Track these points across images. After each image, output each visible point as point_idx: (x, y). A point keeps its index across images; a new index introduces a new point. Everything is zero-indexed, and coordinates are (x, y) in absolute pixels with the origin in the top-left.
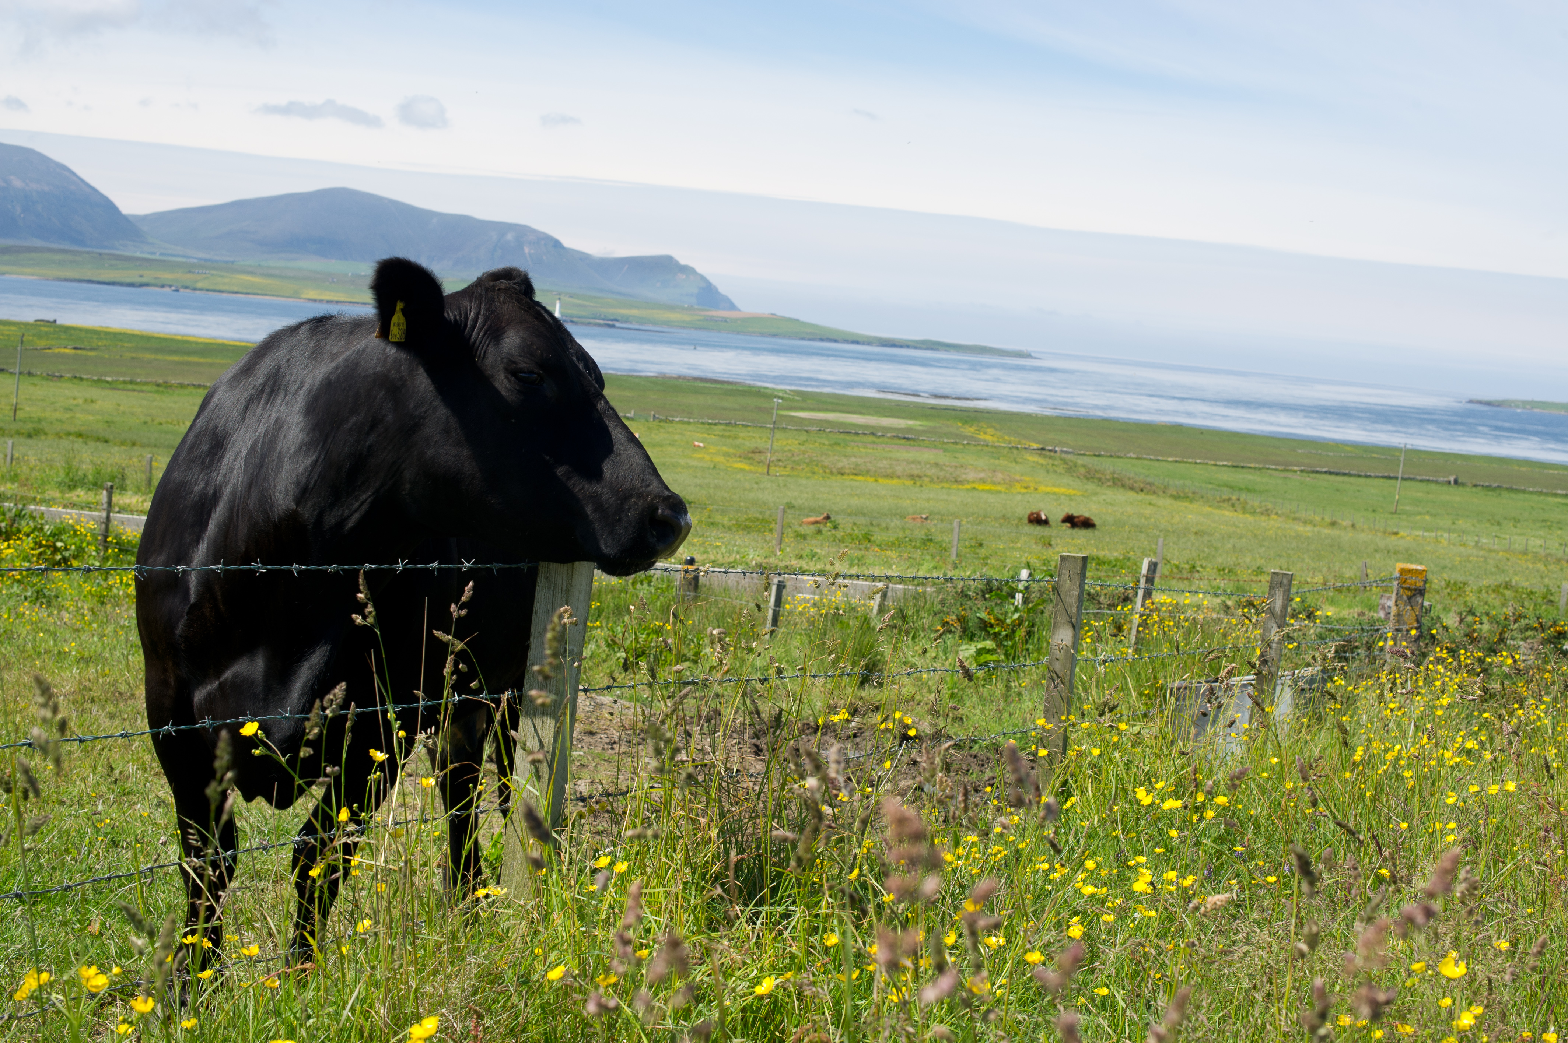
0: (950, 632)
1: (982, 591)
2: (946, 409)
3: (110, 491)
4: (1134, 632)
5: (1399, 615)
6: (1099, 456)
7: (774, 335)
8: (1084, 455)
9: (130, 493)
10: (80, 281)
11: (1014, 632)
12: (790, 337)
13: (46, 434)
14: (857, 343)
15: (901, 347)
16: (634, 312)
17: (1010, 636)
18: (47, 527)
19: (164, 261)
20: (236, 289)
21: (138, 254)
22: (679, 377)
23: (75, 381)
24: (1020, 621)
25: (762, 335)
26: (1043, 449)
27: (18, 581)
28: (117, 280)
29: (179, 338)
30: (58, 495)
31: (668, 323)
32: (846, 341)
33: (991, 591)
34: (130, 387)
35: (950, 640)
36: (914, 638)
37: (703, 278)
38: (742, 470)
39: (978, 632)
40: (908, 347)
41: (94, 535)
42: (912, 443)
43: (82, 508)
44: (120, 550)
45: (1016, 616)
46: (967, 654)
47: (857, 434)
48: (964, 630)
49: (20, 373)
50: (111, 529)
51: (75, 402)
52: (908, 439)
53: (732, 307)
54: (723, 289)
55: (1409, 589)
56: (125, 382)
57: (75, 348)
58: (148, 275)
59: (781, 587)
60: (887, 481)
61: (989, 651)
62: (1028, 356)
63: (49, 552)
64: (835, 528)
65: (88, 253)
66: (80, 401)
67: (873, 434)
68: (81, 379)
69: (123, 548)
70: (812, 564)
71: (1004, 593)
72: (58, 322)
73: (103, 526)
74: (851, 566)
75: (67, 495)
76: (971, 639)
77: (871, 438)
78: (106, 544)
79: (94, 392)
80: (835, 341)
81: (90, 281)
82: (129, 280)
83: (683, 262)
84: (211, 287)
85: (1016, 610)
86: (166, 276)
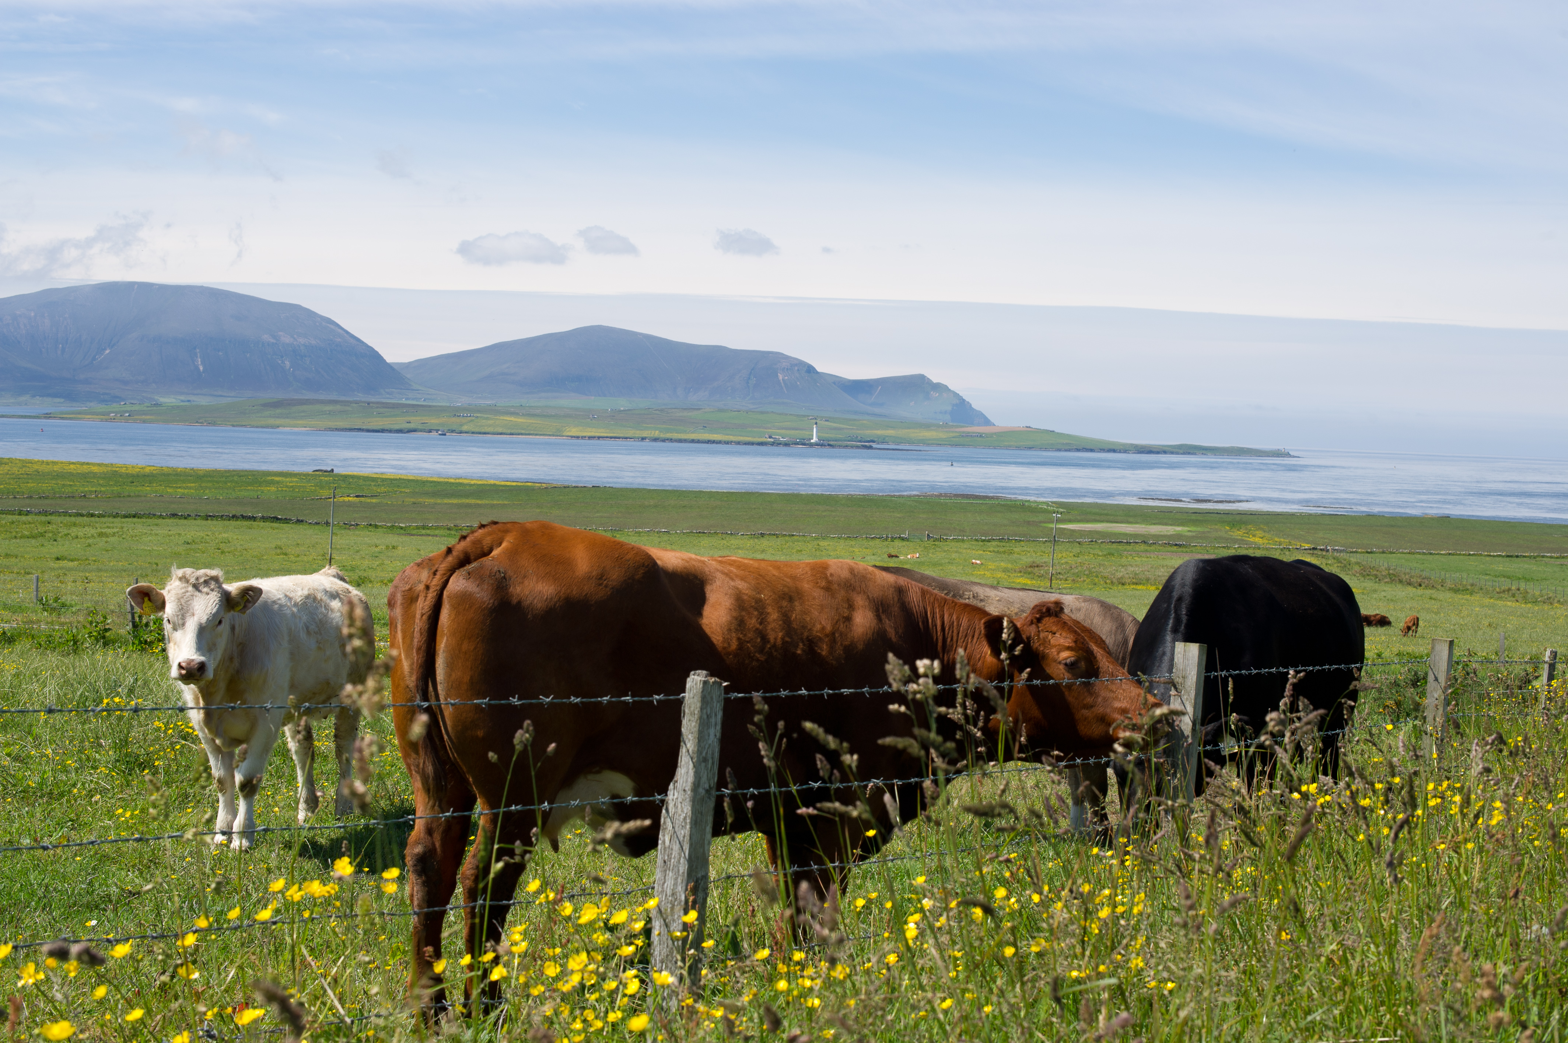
2: (1212, 512)
6: (1371, 552)
7: (1033, 448)
8: (1360, 552)
10: (351, 430)
12: (1048, 449)
14: (1114, 451)
15: (1161, 452)
16: (892, 432)
19: (428, 406)
20: (500, 430)
21: (404, 401)
23: (370, 528)
25: (1021, 448)
26: (1317, 549)
28: (386, 427)
31: (926, 442)
32: (1105, 450)
34: (424, 532)
37: (956, 395)
40: (1165, 452)
42: (1183, 549)
47: (1128, 543)
51: (377, 550)
52: (1183, 546)
53: (987, 422)
57: (357, 496)
58: (416, 421)
65: (356, 402)
66: (383, 548)
67: (1147, 542)
72: (336, 471)
77: (1143, 547)
79: (392, 539)
80: (1092, 450)
81: (360, 430)
82: (397, 427)
83: (935, 379)
84: (477, 430)
86: (433, 421)
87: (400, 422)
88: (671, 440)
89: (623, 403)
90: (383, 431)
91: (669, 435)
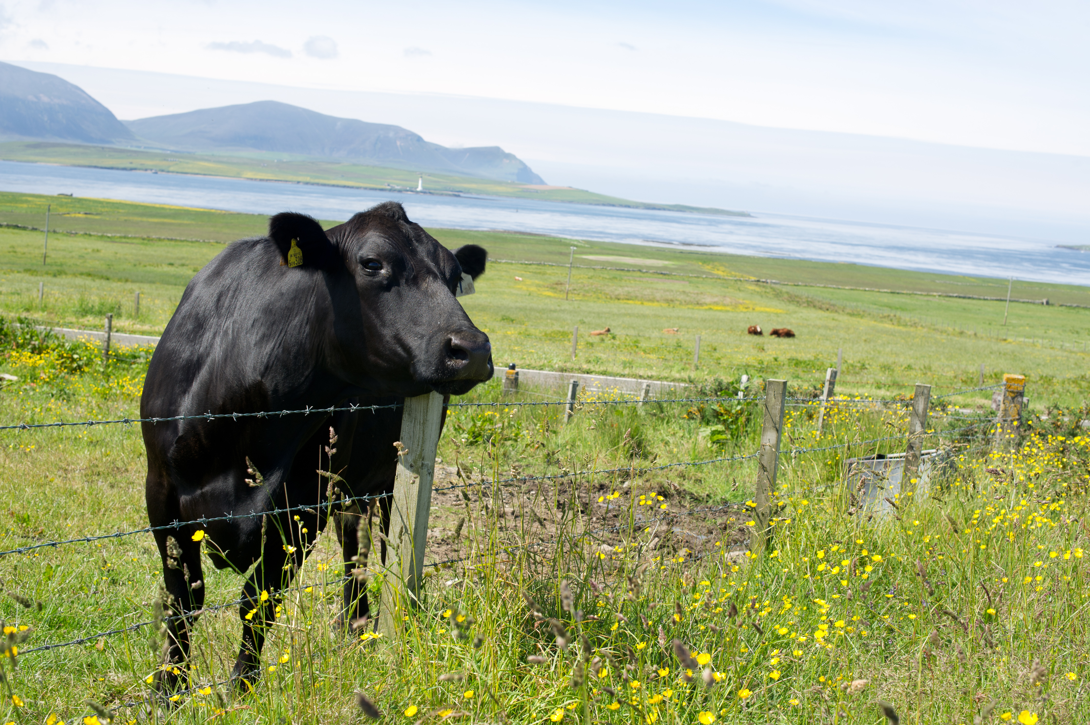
0: (693, 419)
1: (715, 390)
2: (691, 253)
3: (110, 318)
4: (821, 420)
5: (1005, 410)
6: (797, 285)
7: (571, 202)
8: (787, 285)
9: (123, 318)
10: (89, 167)
11: (737, 419)
12: (582, 203)
13: (66, 274)
14: (629, 207)
15: (659, 209)
16: (473, 186)
17: (735, 422)
18: (67, 344)
19: (147, 153)
20: (197, 171)
21: (129, 148)
22: (505, 232)
23: (86, 236)
24: (741, 412)
25: (563, 201)
26: (758, 281)
27: (48, 383)
28: (114, 166)
29: (157, 206)
30: (74, 320)
31: (497, 194)
32: (621, 206)
33: (721, 390)
34: (124, 240)
35: (693, 424)
36: (668, 422)
37: (521, 162)
38: (549, 297)
39: (712, 419)
40: (664, 209)
41: (99, 350)
42: (667, 277)
43: (91, 330)
44: (117, 360)
45: (739, 408)
46: (704, 434)
47: (628, 271)
48: (703, 417)
49: (48, 231)
50: (111, 345)
51: (86, 252)
52: (664, 274)
53: (542, 182)
54: (535, 170)
55: (1012, 392)
56: (120, 237)
57: (86, 214)
58: (137, 162)
59: (575, 385)
60: (650, 304)
61: (719, 432)
62: (748, 215)
63: (68, 362)
64: (614, 338)
65: (94, 147)
66: (90, 250)
67: (640, 271)
68: (90, 235)
69: (120, 359)
70: (597, 367)
71: (730, 392)
72: (74, 196)
73: (106, 344)
74: (625, 367)
75: (81, 320)
76: (708, 423)
77: (639, 274)
78: (107, 356)
79: (99, 245)
80: (613, 205)
81: (96, 167)
82: (123, 166)
83: (507, 151)
84: (180, 170)
85: (739, 404)
86: (149, 163)
87: (125, 163)
88: (318, 184)
89: (285, 157)
90: (112, 168)
91: (317, 181)
